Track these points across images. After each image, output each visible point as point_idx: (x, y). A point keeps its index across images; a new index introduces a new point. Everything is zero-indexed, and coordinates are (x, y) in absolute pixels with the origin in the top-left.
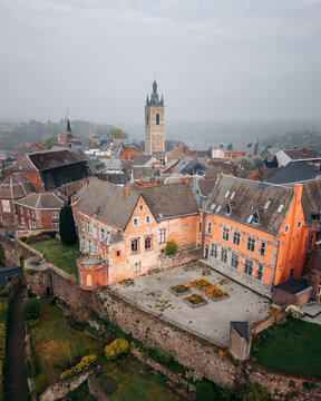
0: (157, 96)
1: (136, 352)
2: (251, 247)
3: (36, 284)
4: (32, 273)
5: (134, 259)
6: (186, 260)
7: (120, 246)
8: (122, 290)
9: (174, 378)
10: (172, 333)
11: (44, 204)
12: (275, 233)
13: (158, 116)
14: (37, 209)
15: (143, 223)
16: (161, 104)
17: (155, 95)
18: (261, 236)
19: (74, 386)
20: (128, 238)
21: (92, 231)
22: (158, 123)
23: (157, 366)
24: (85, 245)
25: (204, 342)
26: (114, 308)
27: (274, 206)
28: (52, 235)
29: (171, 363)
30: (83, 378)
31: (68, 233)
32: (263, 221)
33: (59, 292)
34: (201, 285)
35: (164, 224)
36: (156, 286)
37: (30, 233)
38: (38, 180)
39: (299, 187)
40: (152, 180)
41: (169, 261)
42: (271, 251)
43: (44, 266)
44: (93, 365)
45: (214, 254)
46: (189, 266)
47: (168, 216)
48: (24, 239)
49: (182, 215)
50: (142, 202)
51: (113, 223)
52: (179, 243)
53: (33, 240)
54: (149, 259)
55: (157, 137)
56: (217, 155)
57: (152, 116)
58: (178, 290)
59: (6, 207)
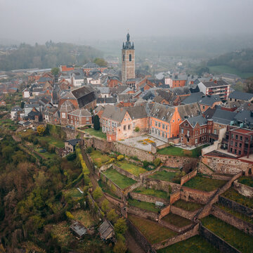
0: (130, 43)
1: (126, 159)
2: (164, 128)
3: (88, 144)
4: (87, 139)
5: (124, 132)
6: (143, 134)
7: (120, 128)
8: (121, 142)
10: (137, 151)
11: (83, 114)
13: (130, 56)
15: (127, 120)
16: (133, 47)
17: (128, 42)
18: (166, 124)
19: (109, 167)
20: (123, 125)
21: (107, 125)
22: (130, 60)
23: (133, 161)
24: (104, 130)
26: (118, 147)
27: (170, 114)
28: (90, 127)
30: (111, 165)
31: (97, 124)
32: (167, 119)
33: (97, 146)
34: (147, 140)
35: (135, 121)
36: (132, 141)
37: (81, 126)
38: (76, 104)
40: (129, 101)
41: (136, 134)
42: (169, 128)
43: (91, 137)
44: (114, 162)
45: (153, 131)
46: (144, 136)
47: (136, 118)
48: (79, 128)
49: (141, 117)
50: (127, 113)
51: (117, 120)
52: (140, 127)
53: (82, 129)
54: (129, 133)
55: (130, 69)
56: (168, 81)
57: (127, 56)
58: (140, 142)
59: (64, 115)
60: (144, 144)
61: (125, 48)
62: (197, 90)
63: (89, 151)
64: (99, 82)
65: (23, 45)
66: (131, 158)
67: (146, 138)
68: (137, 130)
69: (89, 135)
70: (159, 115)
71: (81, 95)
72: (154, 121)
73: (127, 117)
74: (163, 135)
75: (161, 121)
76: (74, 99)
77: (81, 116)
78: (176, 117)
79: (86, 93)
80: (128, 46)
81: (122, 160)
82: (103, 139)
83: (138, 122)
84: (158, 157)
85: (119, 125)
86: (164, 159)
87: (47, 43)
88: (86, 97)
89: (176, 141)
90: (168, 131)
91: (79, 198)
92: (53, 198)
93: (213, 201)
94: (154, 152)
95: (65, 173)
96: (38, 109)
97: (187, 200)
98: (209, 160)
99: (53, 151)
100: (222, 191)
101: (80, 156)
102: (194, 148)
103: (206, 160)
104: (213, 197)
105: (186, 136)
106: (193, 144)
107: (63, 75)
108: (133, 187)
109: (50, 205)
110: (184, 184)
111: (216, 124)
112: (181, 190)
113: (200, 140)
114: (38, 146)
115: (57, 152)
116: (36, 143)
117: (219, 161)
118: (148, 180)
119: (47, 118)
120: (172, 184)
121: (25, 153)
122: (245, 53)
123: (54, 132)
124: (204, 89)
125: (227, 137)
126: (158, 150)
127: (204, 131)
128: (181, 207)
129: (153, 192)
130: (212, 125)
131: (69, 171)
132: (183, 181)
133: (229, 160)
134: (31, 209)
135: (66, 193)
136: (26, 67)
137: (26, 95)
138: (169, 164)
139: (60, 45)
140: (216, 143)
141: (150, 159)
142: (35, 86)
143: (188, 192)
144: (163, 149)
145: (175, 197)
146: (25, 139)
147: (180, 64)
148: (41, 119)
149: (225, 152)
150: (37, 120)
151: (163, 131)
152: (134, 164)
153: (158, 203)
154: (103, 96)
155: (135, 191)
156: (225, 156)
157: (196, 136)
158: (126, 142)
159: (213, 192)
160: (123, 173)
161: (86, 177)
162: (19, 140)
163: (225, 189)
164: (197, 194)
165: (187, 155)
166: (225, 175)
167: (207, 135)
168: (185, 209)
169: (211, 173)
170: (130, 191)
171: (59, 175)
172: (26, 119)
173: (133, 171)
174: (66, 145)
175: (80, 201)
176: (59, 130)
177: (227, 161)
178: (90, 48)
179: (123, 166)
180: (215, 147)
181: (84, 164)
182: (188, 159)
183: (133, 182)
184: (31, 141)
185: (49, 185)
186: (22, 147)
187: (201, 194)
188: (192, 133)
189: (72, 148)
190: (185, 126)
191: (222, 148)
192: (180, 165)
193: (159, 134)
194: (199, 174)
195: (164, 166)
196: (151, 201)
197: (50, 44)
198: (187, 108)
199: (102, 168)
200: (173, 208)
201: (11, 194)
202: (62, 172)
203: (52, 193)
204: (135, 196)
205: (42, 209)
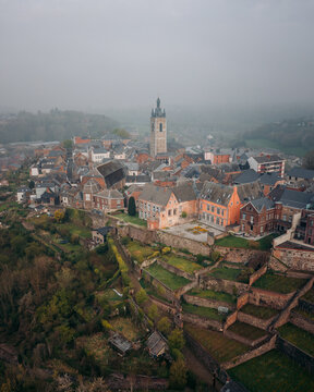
0: (160, 109)
1: (174, 251)
2: (218, 212)
3: (123, 233)
4: (122, 227)
5: (169, 218)
6: (191, 220)
7: (164, 213)
8: (166, 230)
10: (187, 241)
11: (113, 195)
12: (226, 206)
13: (161, 125)
15: (173, 204)
16: (164, 115)
17: (158, 109)
19: (152, 262)
20: (167, 210)
22: (161, 131)
23: (182, 254)
25: (199, 242)
26: (162, 236)
27: (227, 195)
28: (123, 211)
30: (155, 260)
32: (223, 202)
33: (134, 236)
34: (198, 228)
35: (181, 204)
36: (178, 229)
37: (111, 211)
38: (103, 182)
39: (235, 187)
41: (183, 220)
42: (225, 213)
43: (126, 224)
44: (158, 255)
45: (204, 217)
47: (183, 200)
48: (109, 214)
49: (189, 200)
50: (173, 194)
51: (159, 203)
52: (188, 212)
53: (113, 214)
54: (175, 219)
55: (160, 141)
56: (209, 156)
57: (157, 126)
58: (189, 230)
59: (88, 197)
60: (195, 233)
61: (154, 115)
62: (247, 166)
63: (125, 242)
64: (123, 156)
66: (180, 250)
67: (196, 225)
68: (184, 215)
69: (123, 222)
70: (212, 197)
72: (206, 204)
73: (173, 199)
74: (218, 222)
75: (215, 205)
76: (100, 177)
77: (111, 199)
78: (234, 200)
79: (114, 170)
80: (158, 114)
81: (169, 253)
82: (142, 227)
83: (185, 206)
84: (216, 250)
85: (163, 209)
86: (225, 252)
87: (52, 111)
88: (113, 175)
89: (237, 228)
90: (225, 217)
91: (118, 303)
92: (83, 303)
93: (292, 306)
94: (211, 242)
95: (96, 270)
96: (53, 189)
97: (257, 303)
98: (282, 254)
99: (76, 242)
100: (302, 293)
101: (114, 248)
102: (259, 237)
103: (278, 254)
104: (292, 300)
105: (249, 223)
106: (258, 233)
107: (79, 148)
108: (187, 288)
109: (80, 311)
110: (254, 284)
111: (286, 208)
112: (251, 292)
113: (266, 229)
114: (56, 235)
115: (82, 243)
116: (54, 232)
117: (296, 254)
118: (206, 279)
119: (65, 200)
120: (237, 284)
121: (40, 244)
123: (75, 217)
124: (255, 166)
125: (302, 225)
126: (216, 241)
127: (271, 216)
128: (251, 314)
129: (213, 295)
130: (281, 209)
131: (102, 267)
132: (252, 280)
133: (308, 253)
134: (55, 317)
135: (100, 296)
137: (34, 172)
138: (230, 259)
139: (67, 113)
140: (289, 231)
141: (205, 251)
142: (45, 161)
143: (259, 295)
144: (221, 239)
145: (242, 301)
146: (39, 227)
147: (211, 137)
148: (58, 201)
149: (301, 243)
150: (52, 203)
151: (218, 217)
152: (185, 258)
153: (221, 309)
154: (131, 174)
155: (189, 292)
156: (302, 248)
157: (262, 222)
158: (172, 230)
159: (292, 294)
160: (172, 271)
161: (125, 276)
162: (31, 228)
163: (306, 289)
164: (270, 297)
165: (253, 248)
166: (302, 271)
167: (274, 221)
168: (256, 316)
169: (284, 269)
170: (183, 293)
171: (89, 273)
172: (38, 201)
173: (184, 267)
174: (94, 234)
175: (119, 306)
176: (83, 215)
177: (306, 254)
178: (104, 117)
179: (171, 261)
180: (287, 237)
181: (120, 259)
182: (253, 252)
183: (187, 282)
184: (46, 230)
185: (77, 285)
186: (36, 237)
187: (276, 297)
188: (257, 219)
189: (102, 237)
190: (249, 210)
191: (296, 237)
192: (245, 260)
193: (213, 220)
194: (270, 272)
195: (223, 262)
196: (212, 306)
197: (55, 112)
198: (247, 188)
199: (144, 264)
200: (242, 314)
201: (28, 297)
202: (91, 268)
203: (81, 295)
204: (190, 299)
205: (69, 316)
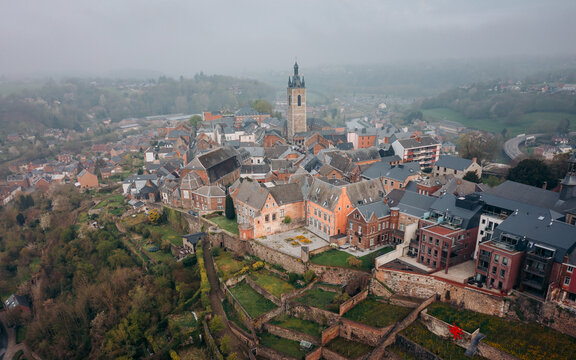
0: (298, 78)
1: (267, 267)
2: (325, 219)
3: (215, 241)
4: (213, 234)
5: (267, 225)
6: (296, 226)
7: (259, 218)
8: (260, 240)
9: (282, 274)
10: (282, 256)
11: (212, 193)
12: (333, 211)
13: (299, 97)
14: (208, 197)
15: (271, 207)
16: (303, 85)
17: (296, 77)
18: (329, 213)
19: (240, 280)
20: (264, 215)
21: (244, 211)
22: (299, 105)
23: (275, 271)
24: (240, 219)
25: (293, 258)
26: (257, 249)
27: (335, 197)
28: (220, 213)
29: (281, 268)
30: (243, 277)
31: (231, 213)
32: (330, 205)
33: (228, 245)
34: (300, 238)
35: (283, 207)
36: (278, 239)
37: (207, 213)
38: (205, 176)
39: (344, 188)
41: (286, 227)
42: (332, 219)
43: (219, 231)
44: (247, 271)
45: (311, 223)
46: (297, 230)
47: (285, 202)
48: (204, 216)
49: (293, 202)
50: (270, 196)
51: (256, 207)
52: (292, 217)
53: (209, 217)
54: (275, 226)
55: (299, 117)
56: (352, 138)
57: (294, 98)
58: (288, 240)
59: (186, 195)
60: (294, 244)
61: (292, 85)
62: (391, 152)
63: (216, 254)
64: (252, 138)
65: (163, 79)
66: (274, 266)
67: (300, 234)
68: (287, 221)
69: (217, 228)
70: (319, 199)
71: (214, 162)
72: (313, 206)
73: (271, 202)
74: (325, 230)
75: (322, 209)
76: (201, 170)
77: (210, 197)
78: (343, 202)
79: (223, 159)
80: (296, 83)
81: (260, 269)
82: (235, 235)
83: (289, 209)
84: (311, 268)
85: (258, 214)
86: (320, 271)
87: (196, 76)
89: (342, 240)
90: (332, 224)
91: (191, 330)
92: (154, 328)
93: (388, 342)
94: (306, 259)
95: (177, 288)
96: (155, 182)
97: (349, 337)
98: (386, 276)
99: (168, 250)
100: (401, 327)
101: (201, 261)
102: (367, 252)
103: (382, 275)
104: (387, 336)
105: (356, 234)
106: (368, 246)
107: (205, 127)
108: (270, 316)
109: (150, 339)
110: (344, 315)
111: (404, 215)
112: (341, 323)
113: (378, 240)
114: (149, 240)
115: (173, 252)
116: (147, 236)
117: (401, 277)
118: (293, 305)
119: (165, 197)
120: (327, 313)
121: (129, 252)
122: (474, 90)
123: (172, 218)
124: (401, 152)
125: (418, 237)
126: (312, 257)
127: (385, 226)
128: (338, 351)
129: (298, 324)
130: (398, 217)
131: (183, 284)
132: (343, 309)
133: (416, 276)
134: (123, 343)
135: (175, 320)
136: (167, 111)
137: (150, 157)
138: (327, 279)
139: (215, 79)
140: (400, 247)
141: (300, 269)
142: (162, 144)
143: (350, 328)
144: (320, 254)
145: (329, 334)
146: (132, 230)
147: (383, 106)
148: (158, 198)
149: (413, 262)
150: (152, 199)
151: (325, 223)
152: (278, 276)
153: (304, 343)
155: (273, 321)
156: (411, 269)
157: (373, 234)
158: (269, 241)
159: (388, 328)
160: (260, 292)
161: (204, 297)
162: (124, 231)
163: (407, 323)
164: (363, 331)
165: (354, 267)
166: (410, 298)
167: (389, 231)
168: (343, 355)
169: (389, 295)
170: (265, 320)
171: (168, 291)
172: (138, 197)
173: (272, 288)
174: (185, 241)
175: (192, 334)
176: (180, 216)
177: (414, 277)
178: (256, 83)
179: (261, 278)
180: (398, 253)
181: (204, 275)
182: (354, 272)
183: (272, 306)
184: (140, 233)
185: (151, 307)
186: (126, 242)
187: (369, 332)
188: (365, 230)
189: (192, 246)
190: (355, 217)
191: (410, 254)
192: (343, 281)
193: (320, 227)
194: (371, 297)
195: (320, 283)
196: (296, 338)
197: (201, 77)
198: (363, 188)
199: (229, 283)
200: (326, 351)
201: (99, 318)
202: (173, 285)
203: (154, 319)
204: (272, 329)
205: (139, 342)
